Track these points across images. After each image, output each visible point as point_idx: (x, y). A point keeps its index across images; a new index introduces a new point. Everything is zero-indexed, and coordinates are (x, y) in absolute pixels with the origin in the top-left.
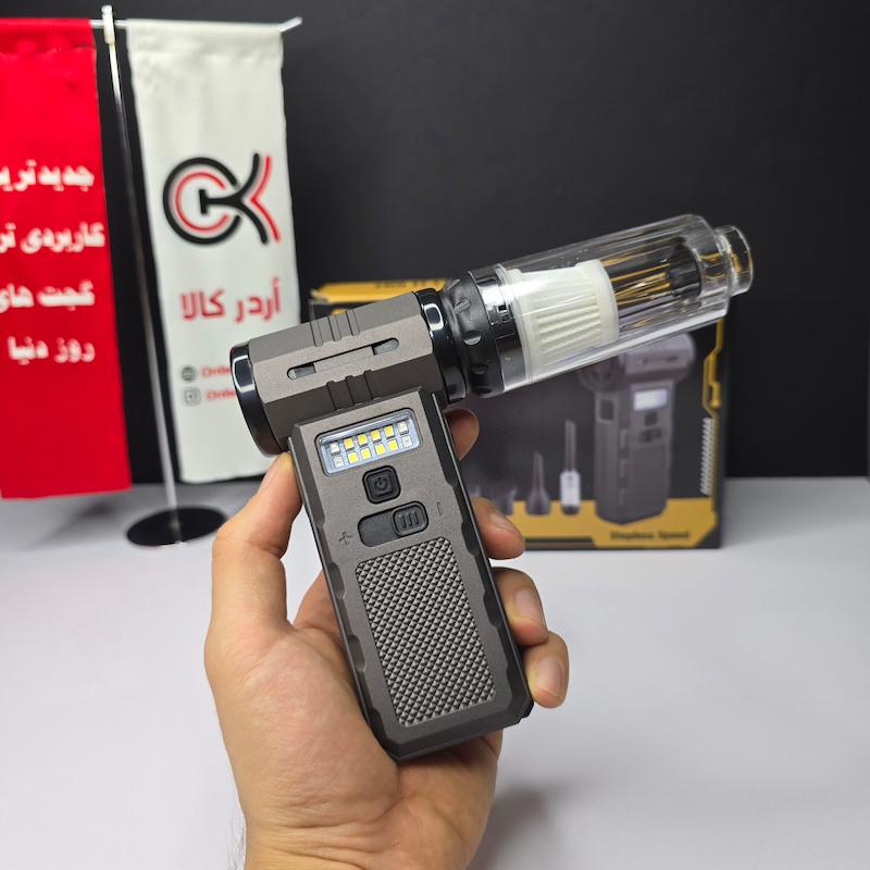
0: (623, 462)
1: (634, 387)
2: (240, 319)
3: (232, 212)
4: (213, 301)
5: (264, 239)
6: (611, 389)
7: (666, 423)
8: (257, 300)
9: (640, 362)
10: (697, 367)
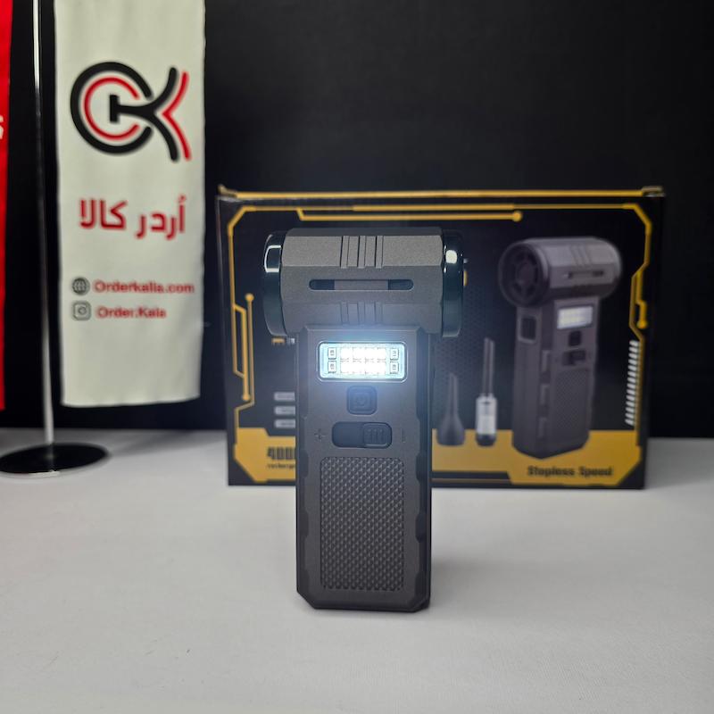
0: (544, 387)
1: (558, 303)
2: (141, 235)
3: (143, 124)
4: (114, 211)
5: (174, 155)
6: (535, 303)
7: (590, 344)
8: (161, 216)
9: (566, 276)
10: (624, 282)
